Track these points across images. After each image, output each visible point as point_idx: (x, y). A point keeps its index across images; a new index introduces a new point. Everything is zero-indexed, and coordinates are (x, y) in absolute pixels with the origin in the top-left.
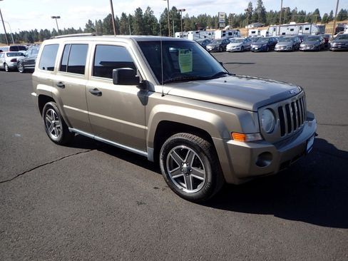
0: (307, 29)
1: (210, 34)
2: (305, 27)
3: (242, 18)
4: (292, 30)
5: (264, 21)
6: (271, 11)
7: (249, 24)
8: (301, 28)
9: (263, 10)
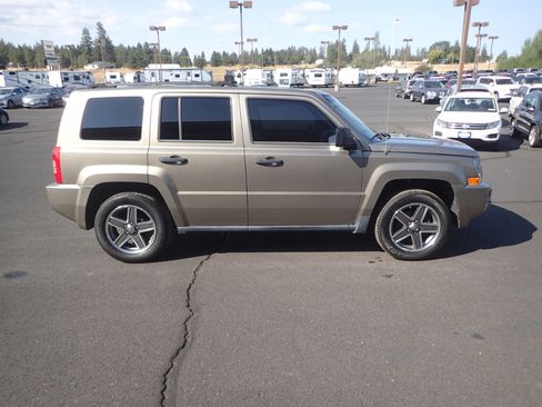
0: (197, 76)
1: (38, 77)
2: (194, 73)
3: (76, 52)
4: (177, 76)
5: (113, 59)
6: (121, 46)
7: (89, 62)
8: (189, 74)
9: (108, 42)
